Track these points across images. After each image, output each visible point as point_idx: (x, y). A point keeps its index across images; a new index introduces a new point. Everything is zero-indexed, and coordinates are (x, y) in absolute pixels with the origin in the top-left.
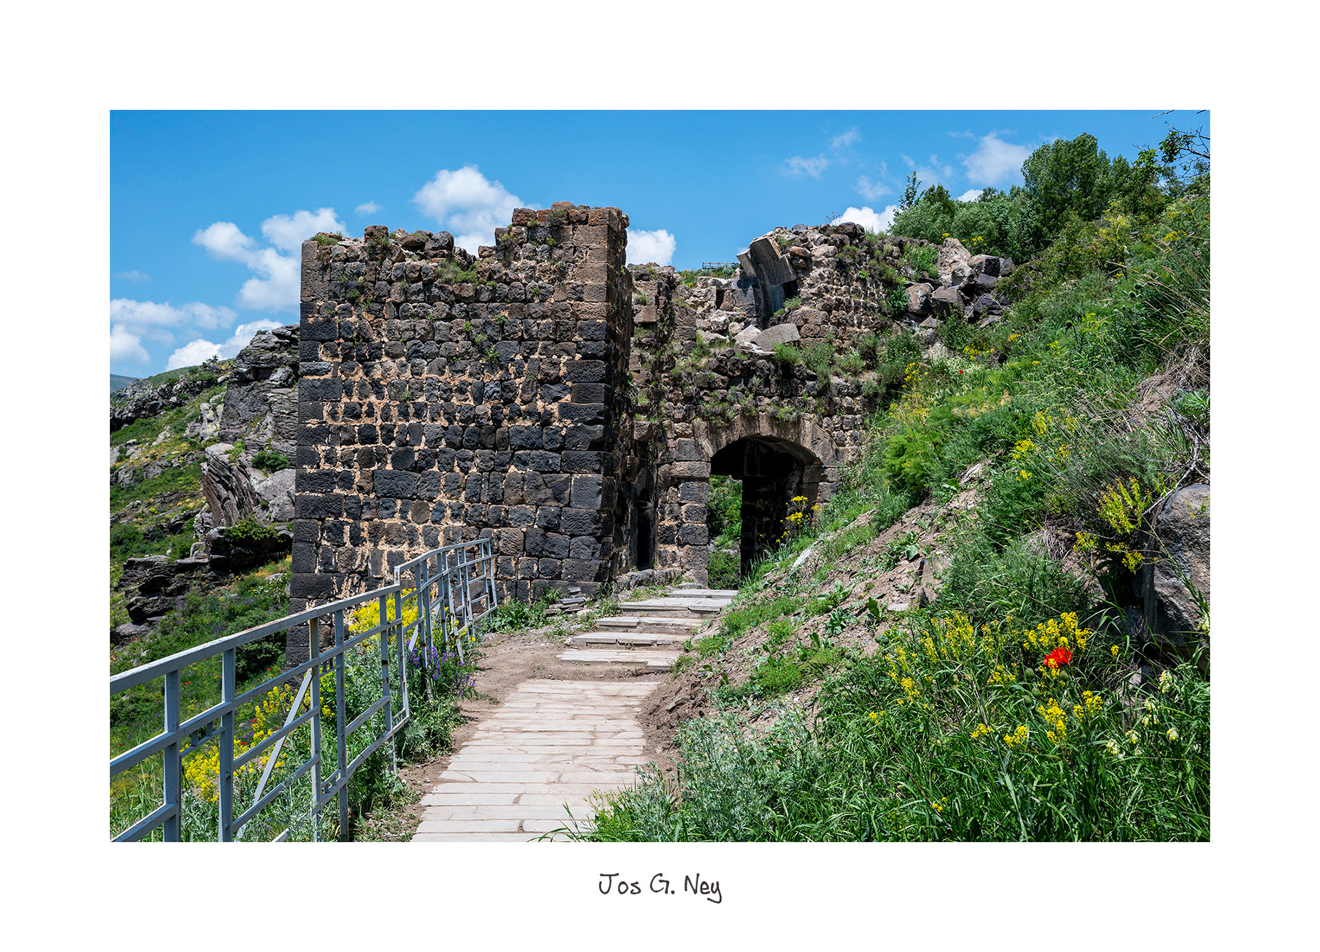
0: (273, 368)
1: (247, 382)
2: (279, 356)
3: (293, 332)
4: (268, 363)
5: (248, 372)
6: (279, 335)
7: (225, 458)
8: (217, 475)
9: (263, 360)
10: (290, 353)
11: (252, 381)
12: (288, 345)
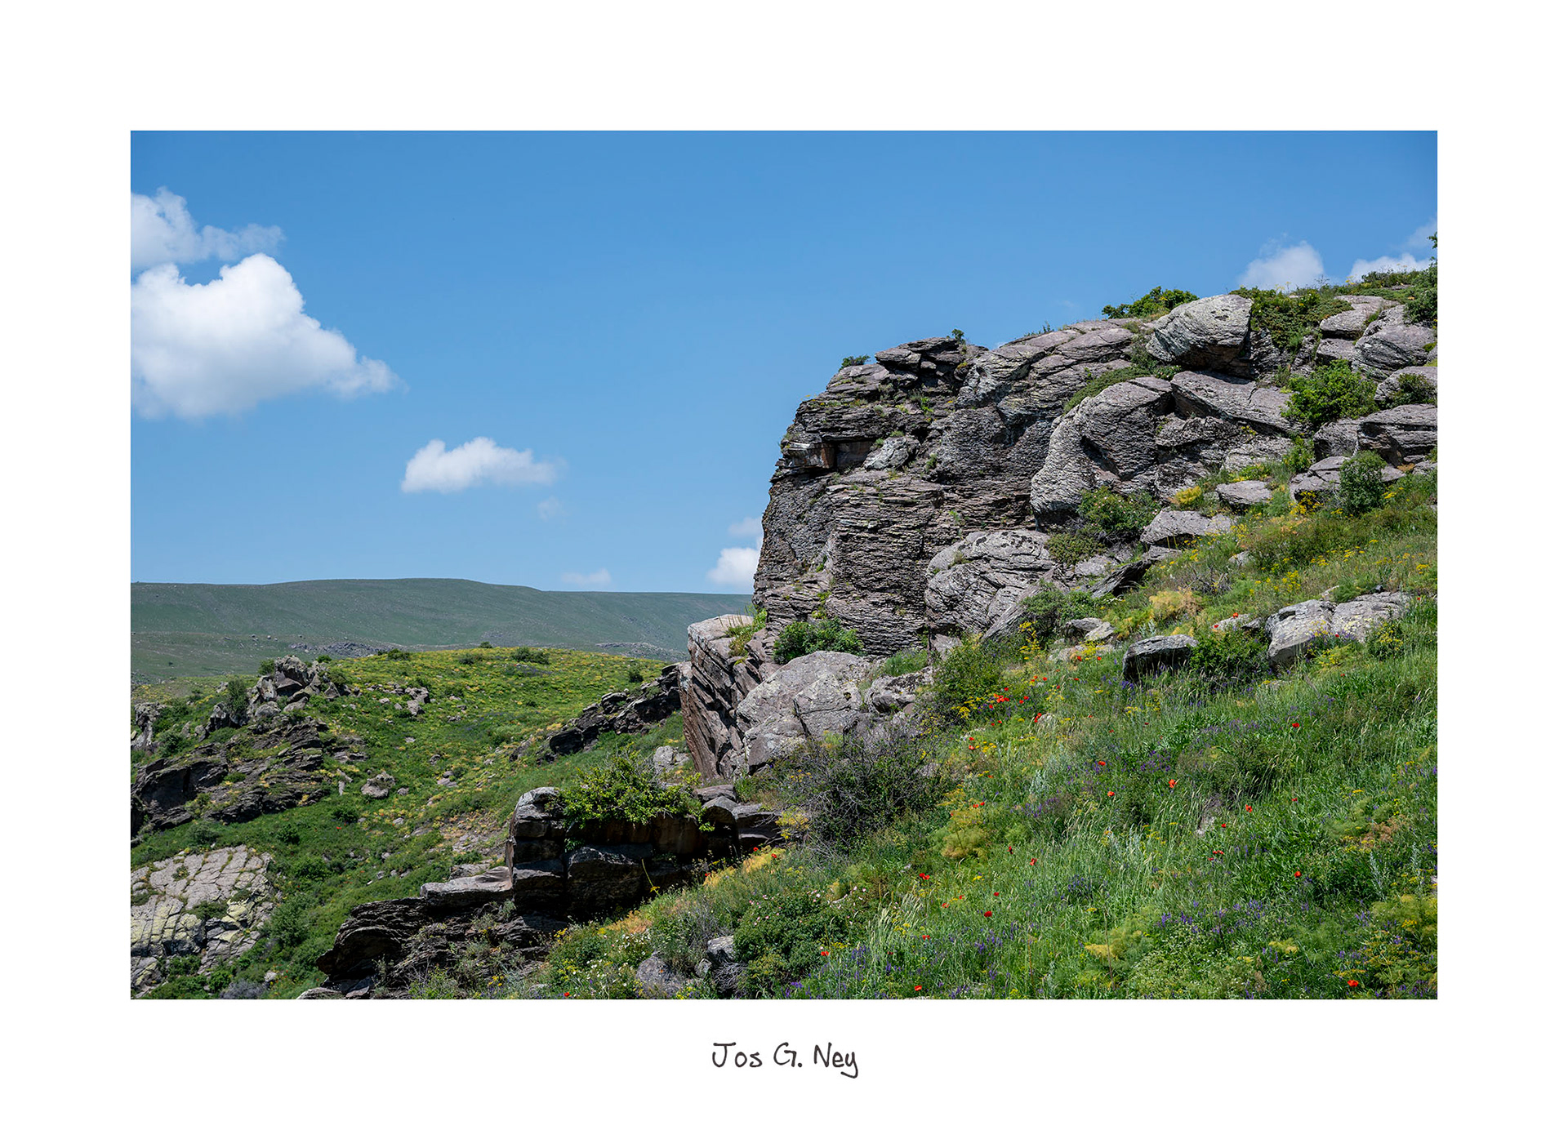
0: (873, 438)
1: (814, 473)
2: (887, 411)
3: (925, 355)
4: (860, 428)
5: (811, 452)
6: (890, 364)
7: (723, 647)
8: (708, 690)
9: (848, 422)
10: (917, 403)
11: (823, 472)
12: (915, 385)
